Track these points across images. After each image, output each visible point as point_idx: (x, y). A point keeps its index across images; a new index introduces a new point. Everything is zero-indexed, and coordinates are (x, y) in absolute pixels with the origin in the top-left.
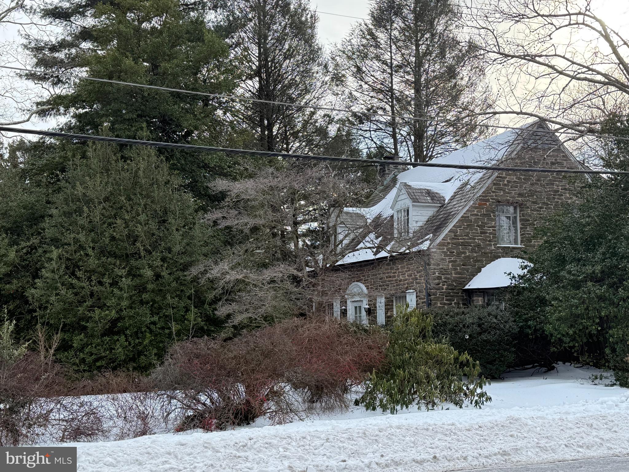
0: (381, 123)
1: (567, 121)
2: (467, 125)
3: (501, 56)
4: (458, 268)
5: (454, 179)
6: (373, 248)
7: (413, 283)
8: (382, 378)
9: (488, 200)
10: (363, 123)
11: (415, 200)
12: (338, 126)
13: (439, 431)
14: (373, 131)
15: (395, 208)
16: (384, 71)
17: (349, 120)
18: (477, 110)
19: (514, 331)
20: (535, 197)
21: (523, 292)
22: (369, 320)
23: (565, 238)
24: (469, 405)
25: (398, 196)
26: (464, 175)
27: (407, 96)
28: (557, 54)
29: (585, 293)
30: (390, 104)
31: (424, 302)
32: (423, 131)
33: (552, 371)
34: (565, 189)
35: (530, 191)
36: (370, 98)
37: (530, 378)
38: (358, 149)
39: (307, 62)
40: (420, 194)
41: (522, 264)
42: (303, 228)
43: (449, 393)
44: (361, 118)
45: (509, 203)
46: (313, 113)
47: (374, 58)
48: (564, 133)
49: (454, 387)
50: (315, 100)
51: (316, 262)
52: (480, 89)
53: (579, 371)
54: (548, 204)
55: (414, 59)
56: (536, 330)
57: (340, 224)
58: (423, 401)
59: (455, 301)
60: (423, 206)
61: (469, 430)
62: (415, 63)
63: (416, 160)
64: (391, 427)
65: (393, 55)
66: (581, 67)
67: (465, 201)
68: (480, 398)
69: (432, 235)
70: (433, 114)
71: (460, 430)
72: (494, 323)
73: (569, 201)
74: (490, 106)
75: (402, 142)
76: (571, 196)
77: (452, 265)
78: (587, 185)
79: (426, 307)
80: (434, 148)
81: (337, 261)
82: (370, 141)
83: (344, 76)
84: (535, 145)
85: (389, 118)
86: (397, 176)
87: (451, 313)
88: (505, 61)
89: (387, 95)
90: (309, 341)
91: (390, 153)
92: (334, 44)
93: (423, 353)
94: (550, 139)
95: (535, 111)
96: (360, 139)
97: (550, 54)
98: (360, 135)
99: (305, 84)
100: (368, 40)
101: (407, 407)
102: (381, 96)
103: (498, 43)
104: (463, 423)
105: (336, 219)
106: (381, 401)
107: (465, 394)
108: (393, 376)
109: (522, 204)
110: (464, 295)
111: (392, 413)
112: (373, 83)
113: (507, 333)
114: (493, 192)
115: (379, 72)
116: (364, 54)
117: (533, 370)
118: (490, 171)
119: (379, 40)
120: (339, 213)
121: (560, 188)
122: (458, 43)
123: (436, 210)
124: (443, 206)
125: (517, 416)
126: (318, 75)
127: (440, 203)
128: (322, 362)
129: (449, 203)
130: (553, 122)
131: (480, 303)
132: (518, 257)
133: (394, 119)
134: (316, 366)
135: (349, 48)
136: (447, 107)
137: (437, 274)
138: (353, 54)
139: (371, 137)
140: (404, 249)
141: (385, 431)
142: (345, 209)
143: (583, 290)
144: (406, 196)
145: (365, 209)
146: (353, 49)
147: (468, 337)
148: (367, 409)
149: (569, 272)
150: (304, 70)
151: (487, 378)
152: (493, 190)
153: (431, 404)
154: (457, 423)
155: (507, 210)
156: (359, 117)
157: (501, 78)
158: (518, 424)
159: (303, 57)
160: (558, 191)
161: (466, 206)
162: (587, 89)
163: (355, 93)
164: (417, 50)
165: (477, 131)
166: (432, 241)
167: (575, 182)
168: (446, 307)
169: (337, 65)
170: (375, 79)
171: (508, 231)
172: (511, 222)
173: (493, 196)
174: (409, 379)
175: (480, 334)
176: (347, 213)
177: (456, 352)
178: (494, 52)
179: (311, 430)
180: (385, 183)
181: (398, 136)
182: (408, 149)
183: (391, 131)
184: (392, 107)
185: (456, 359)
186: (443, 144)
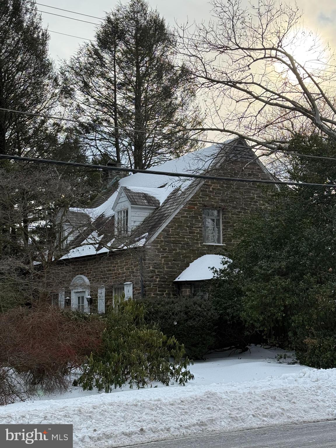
0: (105, 134)
1: (262, 139)
2: (180, 139)
3: (208, 81)
4: (170, 263)
5: (168, 185)
6: (95, 244)
7: (130, 276)
8: (99, 361)
9: (196, 205)
10: (89, 133)
11: (133, 202)
12: (66, 134)
13: (146, 406)
14: (98, 140)
15: (116, 210)
16: (108, 88)
17: (76, 129)
18: (189, 127)
19: (214, 318)
20: (235, 203)
21: (223, 284)
22: (91, 309)
23: (258, 238)
24: (175, 382)
25: (118, 198)
26: (176, 182)
27: (129, 111)
28: (254, 82)
29: (273, 285)
30: (114, 117)
31: (140, 293)
32: (142, 142)
33: (246, 352)
34: (259, 197)
35: (231, 197)
36: (96, 111)
37: (228, 358)
38: (85, 156)
39: (38, 75)
40: (138, 198)
41: (224, 260)
42: (33, 225)
43: (158, 373)
44: (88, 128)
45: (214, 208)
46: (43, 122)
47: (100, 75)
48: (259, 149)
49: (162, 367)
50: (46, 110)
51: (43, 257)
52: (191, 108)
53: (267, 351)
54: (245, 209)
55: (135, 79)
56: (233, 317)
57: (65, 222)
58: (135, 380)
59: (167, 292)
60: (140, 208)
61: (172, 405)
62: (136, 82)
63: (135, 167)
64: (104, 404)
65: (116, 74)
66: (274, 95)
67: (177, 205)
68: (184, 376)
69: (147, 233)
70: (151, 128)
71: (165, 405)
72: (199, 311)
73: (263, 207)
74: (199, 123)
75: (124, 151)
76: (264, 203)
77: (164, 260)
78: (276, 194)
79: (141, 298)
80: (151, 157)
81: (62, 256)
82: (95, 149)
83: (72, 89)
84: (235, 158)
85: (112, 129)
86: (119, 180)
87: (163, 303)
88: (211, 86)
89: (110, 108)
90: (32, 327)
91: (114, 160)
92: (63, 60)
93: (136, 338)
94: (247, 154)
95: (236, 129)
96: (86, 147)
97: (248, 81)
98: (87, 144)
99: (36, 95)
100: (94, 59)
101: (120, 386)
102: (105, 110)
103: (205, 69)
104: (168, 398)
105: (62, 218)
106: (97, 381)
107: (172, 373)
108: (109, 358)
109: (223, 209)
110: (174, 286)
111: (107, 392)
112: (98, 97)
113: (209, 320)
114: (201, 197)
115: (104, 89)
116: (91, 71)
117: (231, 351)
118: (198, 179)
119: (104, 60)
120: (64, 212)
121: (256, 195)
122: (173, 67)
123: (151, 211)
124: (158, 208)
125: (213, 391)
126: (48, 88)
127: (155, 206)
128: (44, 347)
129: (163, 206)
130: (250, 140)
131: (188, 294)
132: (220, 254)
133: (116, 130)
134: (38, 351)
135: (77, 65)
136: (163, 122)
137: (151, 268)
138: (81, 70)
139: (96, 145)
140: (123, 245)
141: (99, 408)
142: (70, 208)
143: (271, 283)
144: (125, 199)
145: (89, 209)
146: (81, 66)
147: (176, 324)
148: (84, 389)
149: (261, 267)
150: (35, 82)
151: (190, 359)
152: (200, 196)
153: (141, 383)
154: (162, 399)
155: (212, 213)
156: (86, 127)
157: (208, 100)
158: (214, 398)
159: (35, 70)
160: (254, 198)
161: (177, 208)
162: (279, 113)
163: (82, 106)
164: (138, 71)
165: (189, 144)
166: (148, 239)
167: (267, 191)
168: (158, 297)
169: (66, 79)
170: (100, 94)
171: (212, 231)
172: (215, 223)
173: (200, 201)
174: (123, 361)
175: (186, 320)
176: (73, 213)
177: (165, 337)
178: (202, 77)
179: (31, 409)
180: (108, 186)
181: (121, 146)
182: (129, 158)
183: (114, 141)
184: (115, 120)
185: (164, 343)
186: (159, 154)
